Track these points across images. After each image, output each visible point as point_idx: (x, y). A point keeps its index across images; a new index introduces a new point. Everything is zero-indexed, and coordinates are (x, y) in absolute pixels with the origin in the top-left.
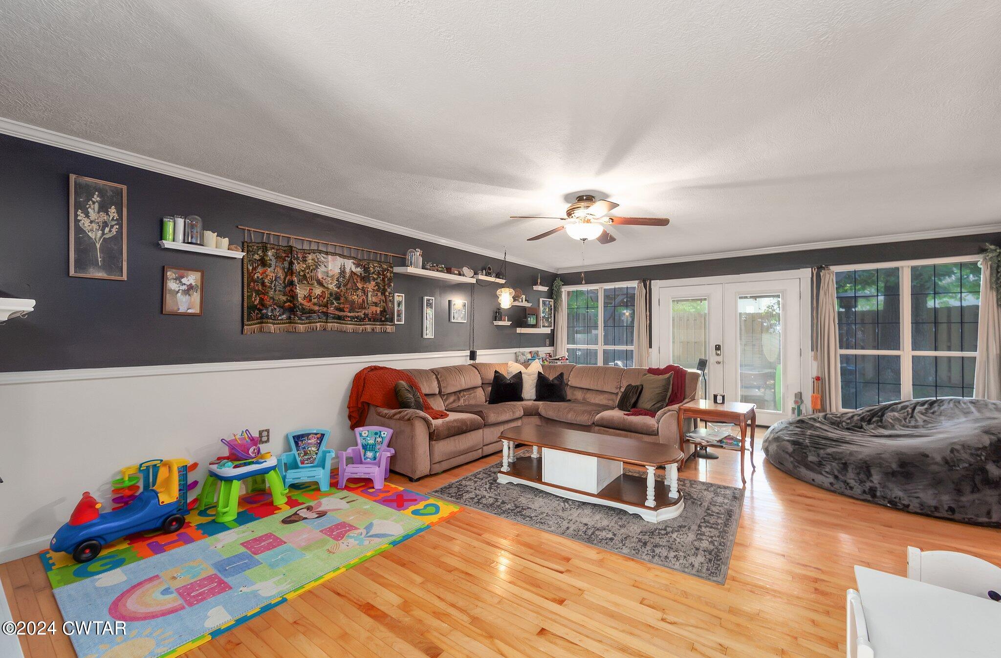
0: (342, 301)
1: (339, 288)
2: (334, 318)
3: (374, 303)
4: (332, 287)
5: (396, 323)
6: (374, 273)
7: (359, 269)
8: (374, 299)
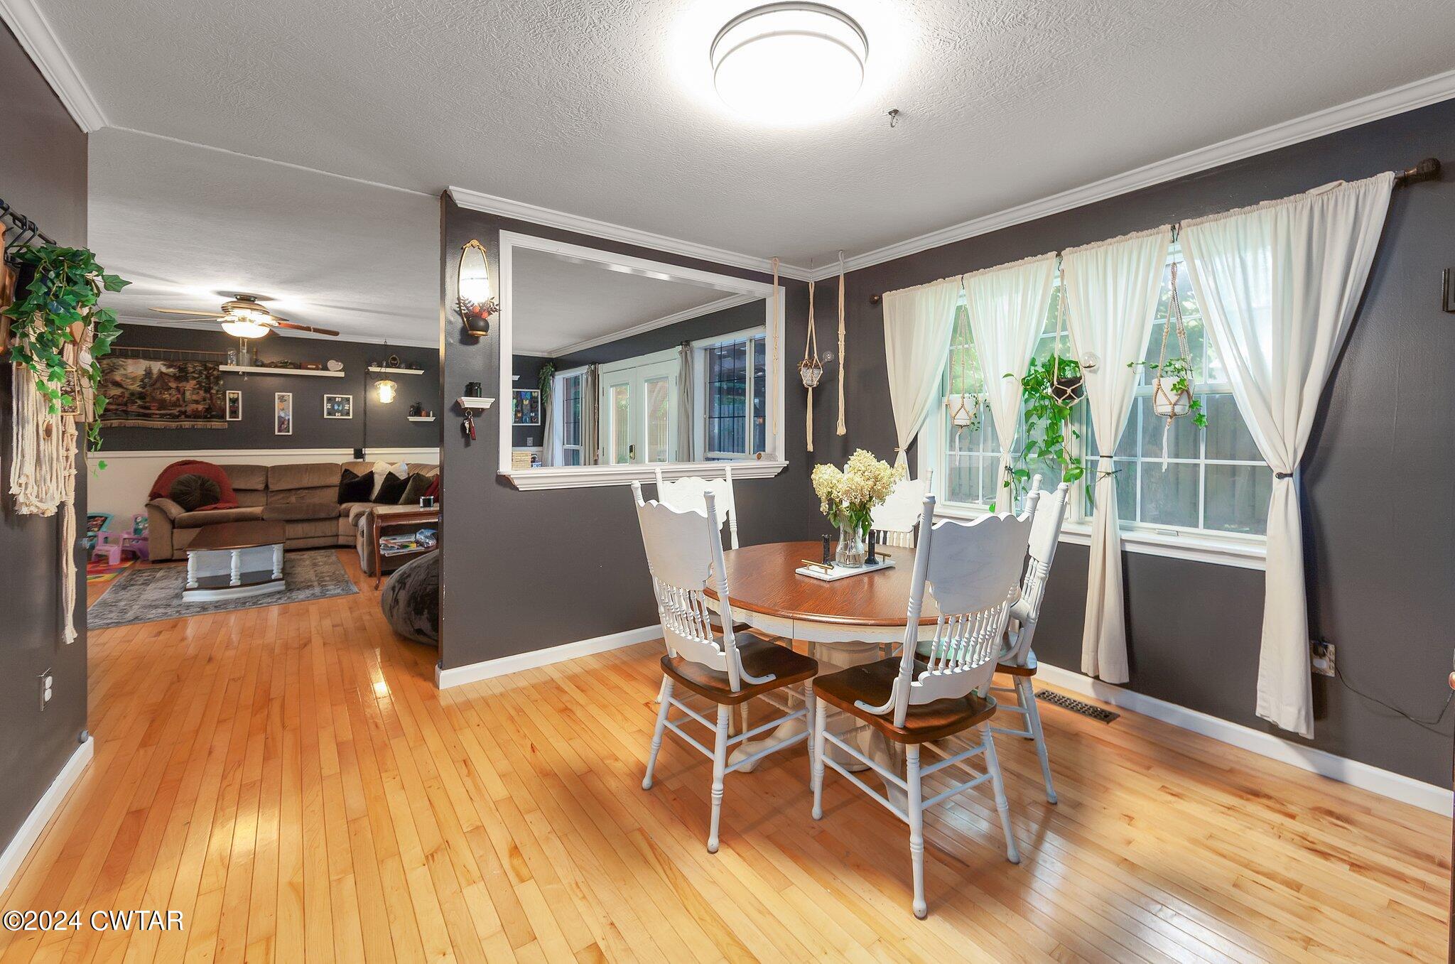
0: (148, 400)
1: (144, 388)
2: (139, 415)
3: (195, 401)
4: (135, 387)
5: (228, 419)
6: (194, 372)
7: (171, 370)
8: (195, 397)
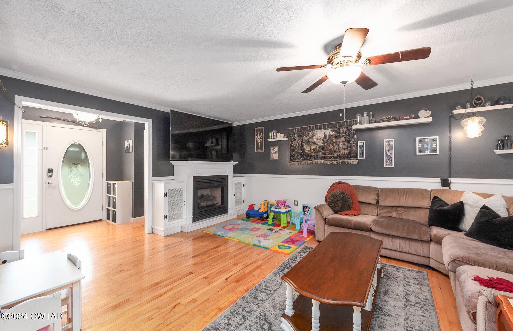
0: (325, 150)
1: (324, 144)
2: (322, 158)
3: (343, 148)
4: (320, 144)
5: (359, 158)
6: (343, 133)
7: (334, 133)
8: (344, 147)
